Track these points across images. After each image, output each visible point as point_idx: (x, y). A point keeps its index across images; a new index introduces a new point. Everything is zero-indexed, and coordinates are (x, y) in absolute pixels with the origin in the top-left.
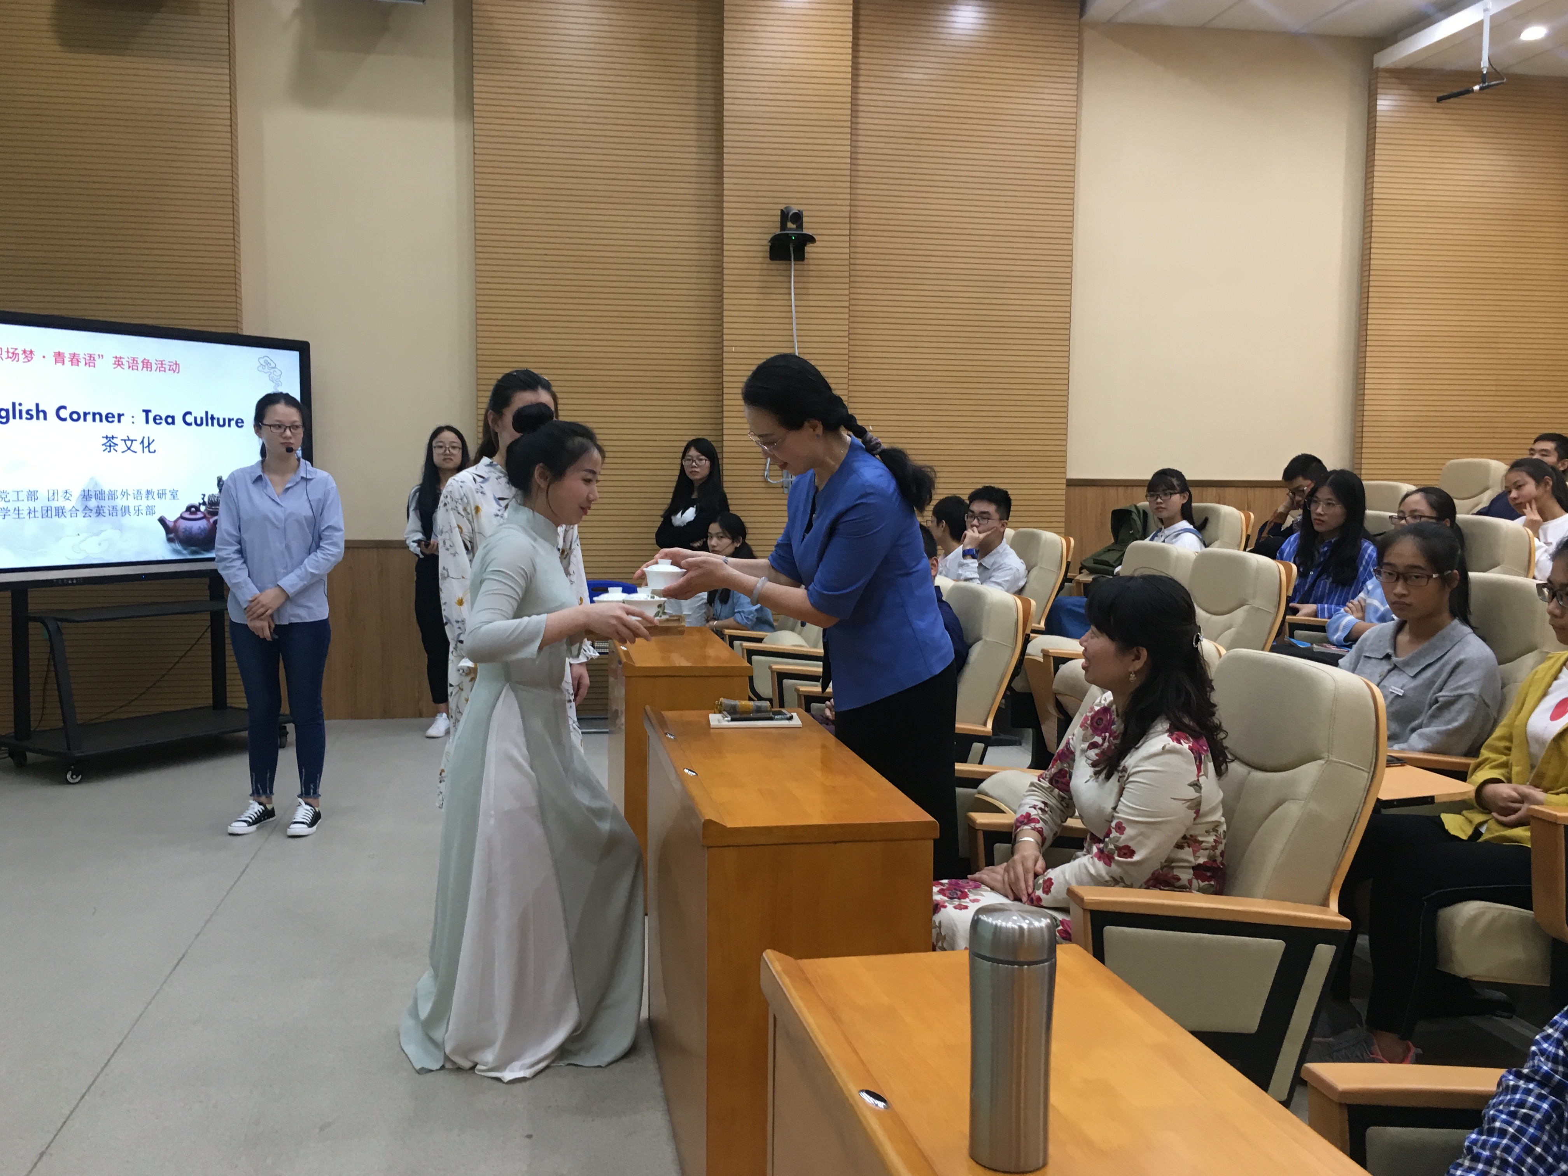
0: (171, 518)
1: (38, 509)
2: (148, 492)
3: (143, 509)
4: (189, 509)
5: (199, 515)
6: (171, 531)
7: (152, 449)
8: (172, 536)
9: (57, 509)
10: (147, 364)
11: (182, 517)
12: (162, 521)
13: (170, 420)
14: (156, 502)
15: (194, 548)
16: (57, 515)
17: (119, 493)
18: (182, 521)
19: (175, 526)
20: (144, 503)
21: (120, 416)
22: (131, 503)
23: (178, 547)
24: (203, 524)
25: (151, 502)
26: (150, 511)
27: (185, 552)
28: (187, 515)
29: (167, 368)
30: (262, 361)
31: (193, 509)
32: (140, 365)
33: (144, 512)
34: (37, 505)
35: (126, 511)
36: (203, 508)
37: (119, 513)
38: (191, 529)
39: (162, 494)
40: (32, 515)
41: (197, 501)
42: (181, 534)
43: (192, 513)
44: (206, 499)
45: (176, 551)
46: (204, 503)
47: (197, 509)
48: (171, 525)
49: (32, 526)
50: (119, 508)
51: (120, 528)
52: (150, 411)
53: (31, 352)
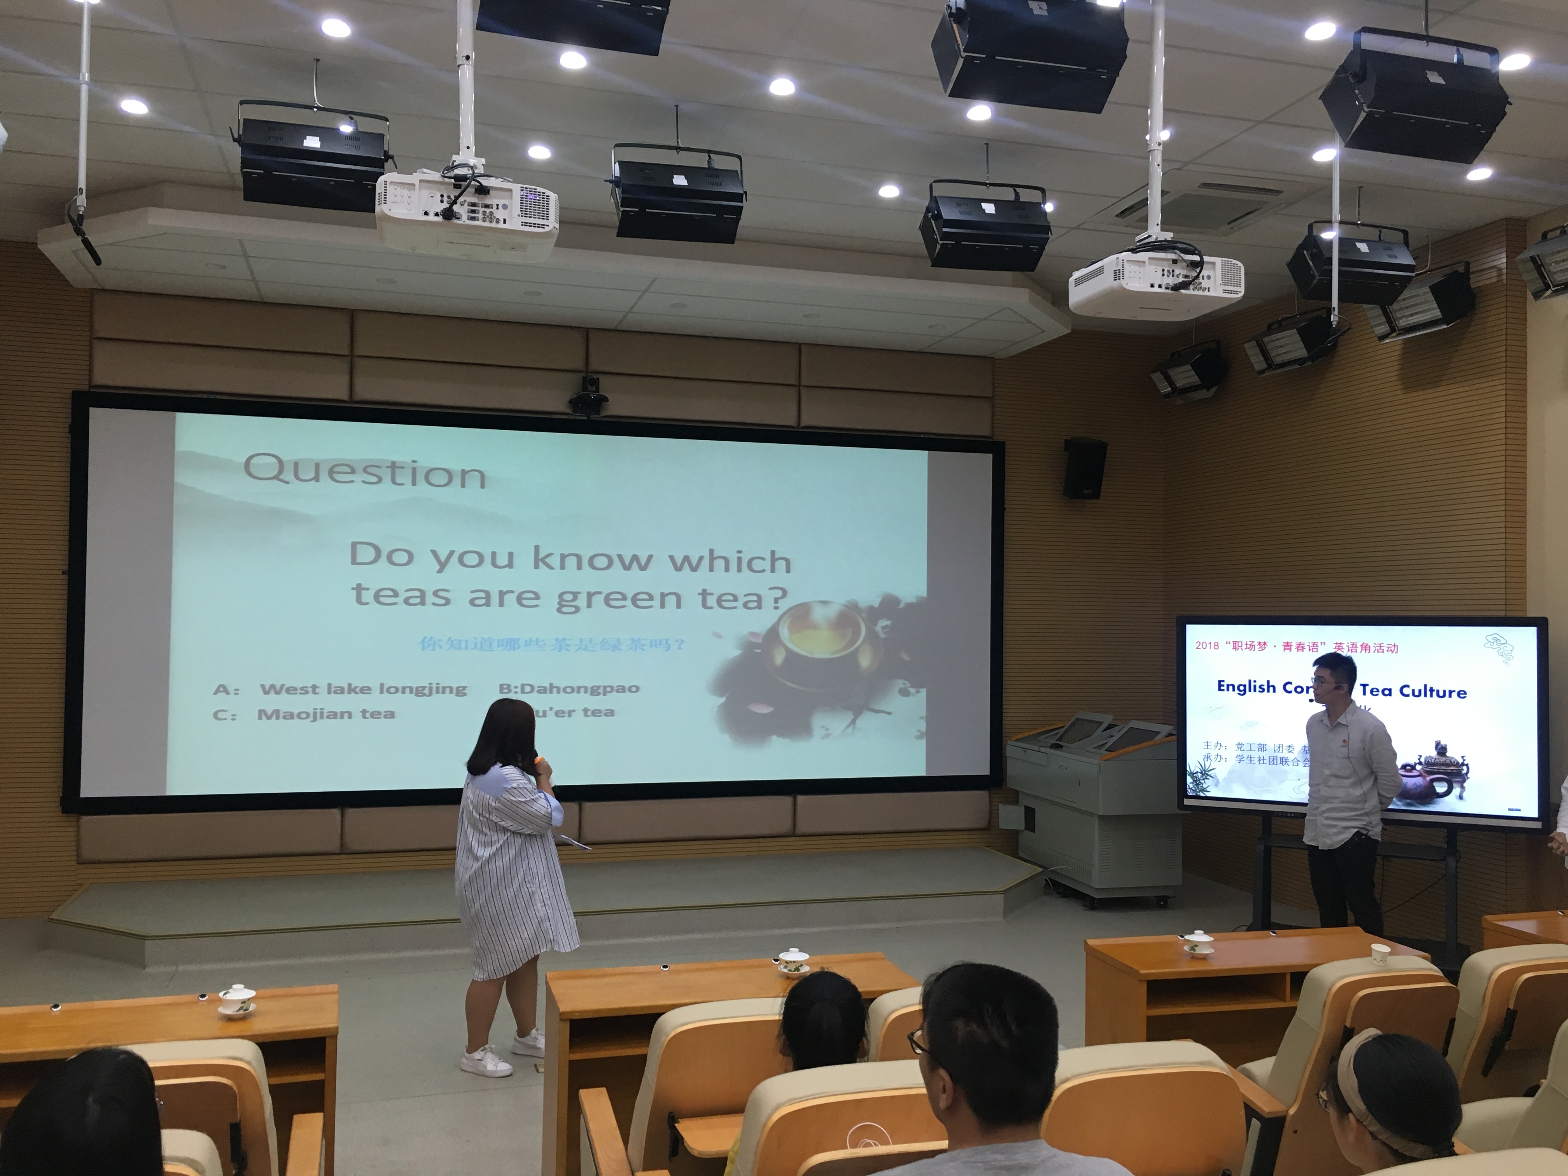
1: (1267, 757)
5: (1415, 773)
9: (1282, 759)
13: (1387, 691)
15: (1408, 801)
16: (1282, 763)
29: (1386, 649)
30: (1490, 639)
32: (1359, 649)
34: (1266, 755)
36: (1419, 767)
40: (1261, 762)
41: (1413, 760)
44: (1423, 760)
47: (1413, 768)
49: (1261, 770)
52: (1367, 685)
53: (1265, 643)
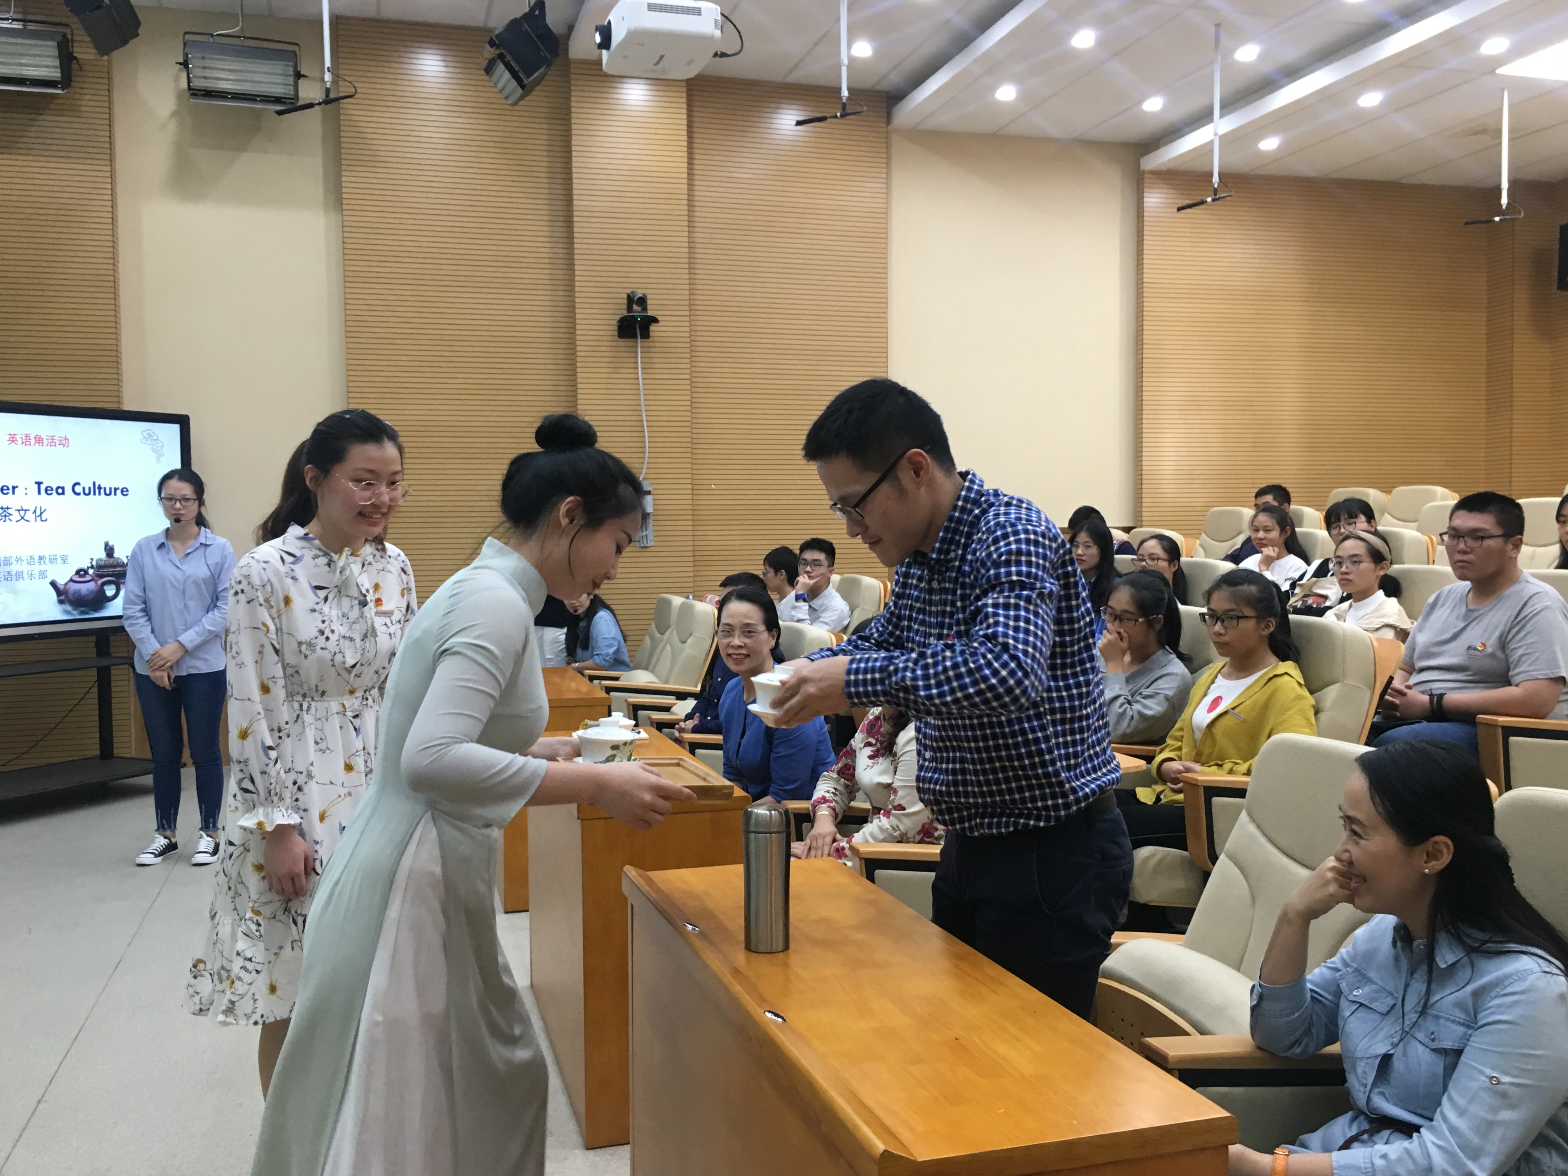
0: (61, 581)
2: (40, 558)
3: (36, 572)
4: (78, 572)
5: (88, 578)
6: (62, 594)
7: (44, 517)
8: (62, 598)
10: (39, 440)
11: (71, 580)
12: (53, 584)
13: (60, 490)
14: (46, 566)
15: (83, 609)
17: (13, 560)
18: (71, 583)
19: (65, 589)
20: (37, 568)
21: (14, 488)
22: (25, 568)
23: (68, 608)
24: (92, 586)
25: (43, 567)
26: (43, 575)
27: (75, 612)
28: (77, 578)
29: (58, 443)
30: (145, 434)
31: (82, 573)
32: (33, 441)
33: (37, 576)
35: (20, 575)
36: (91, 571)
37: (14, 578)
38: (79, 591)
39: (53, 560)
41: (85, 565)
42: (71, 597)
43: (81, 576)
44: (94, 563)
45: (66, 612)
46: (92, 567)
47: (86, 572)
48: (62, 587)
50: (13, 573)
51: (15, 592)
52: (41, 483)
